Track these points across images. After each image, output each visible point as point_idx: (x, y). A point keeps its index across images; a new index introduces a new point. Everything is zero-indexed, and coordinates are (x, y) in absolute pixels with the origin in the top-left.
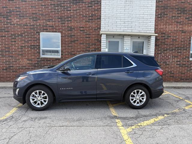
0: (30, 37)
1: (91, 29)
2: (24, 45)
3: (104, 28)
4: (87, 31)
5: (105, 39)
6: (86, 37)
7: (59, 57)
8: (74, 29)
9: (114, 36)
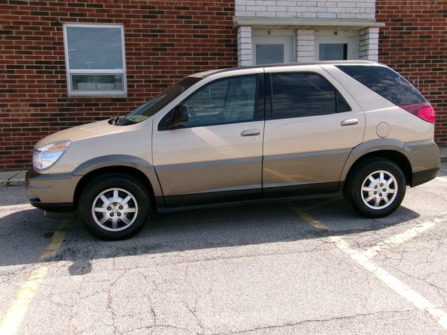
0: (33, 38)
1: (209, 13)
2: (18, 62)
3: (243, 8)
4: (197, 18)
5: (250, 40)
6: (194, 36)
7: (122, 93)
8: (160, 12)
9: (269, 30)
